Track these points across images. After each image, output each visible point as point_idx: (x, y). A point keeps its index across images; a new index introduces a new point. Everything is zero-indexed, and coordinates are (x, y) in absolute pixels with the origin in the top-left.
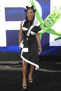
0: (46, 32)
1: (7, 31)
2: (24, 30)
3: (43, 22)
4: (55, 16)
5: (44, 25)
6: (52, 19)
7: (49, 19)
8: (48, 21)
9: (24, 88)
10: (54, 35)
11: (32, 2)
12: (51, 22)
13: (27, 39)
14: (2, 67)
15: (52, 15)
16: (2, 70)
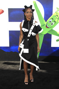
0: (48, 33)
1: (10, 31)
2: (24, 31)
3: (45, 23)
4: (57, 17)
5: (46, 26)
6: (54, 20)
7: (51, 20)
8: (50, 22)
9: (26, 84)
10: (56, 36)
11: (35, 3)
12: (53, 23)
13: (28, 40)
14: (5, 67)
15: (54, 16)
16: (4, 69)
